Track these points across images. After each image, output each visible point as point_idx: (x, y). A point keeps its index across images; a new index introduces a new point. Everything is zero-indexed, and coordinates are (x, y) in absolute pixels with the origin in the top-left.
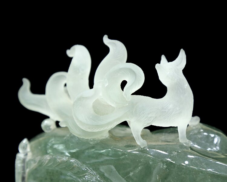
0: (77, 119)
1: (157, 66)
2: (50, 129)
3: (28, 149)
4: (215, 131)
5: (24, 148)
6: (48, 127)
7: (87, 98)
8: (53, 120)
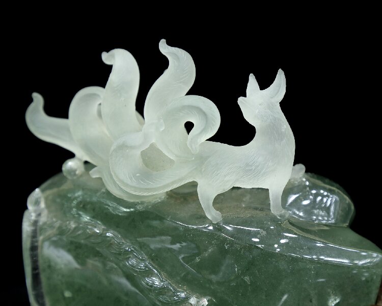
0: (117, 177)
1: (241, 101)
2: (75, 175)
3: (43, 205)
4: (328, 187)
5: (37, 203)
6: (72, 172)
7: (132, 148)
8: (80, 160)
